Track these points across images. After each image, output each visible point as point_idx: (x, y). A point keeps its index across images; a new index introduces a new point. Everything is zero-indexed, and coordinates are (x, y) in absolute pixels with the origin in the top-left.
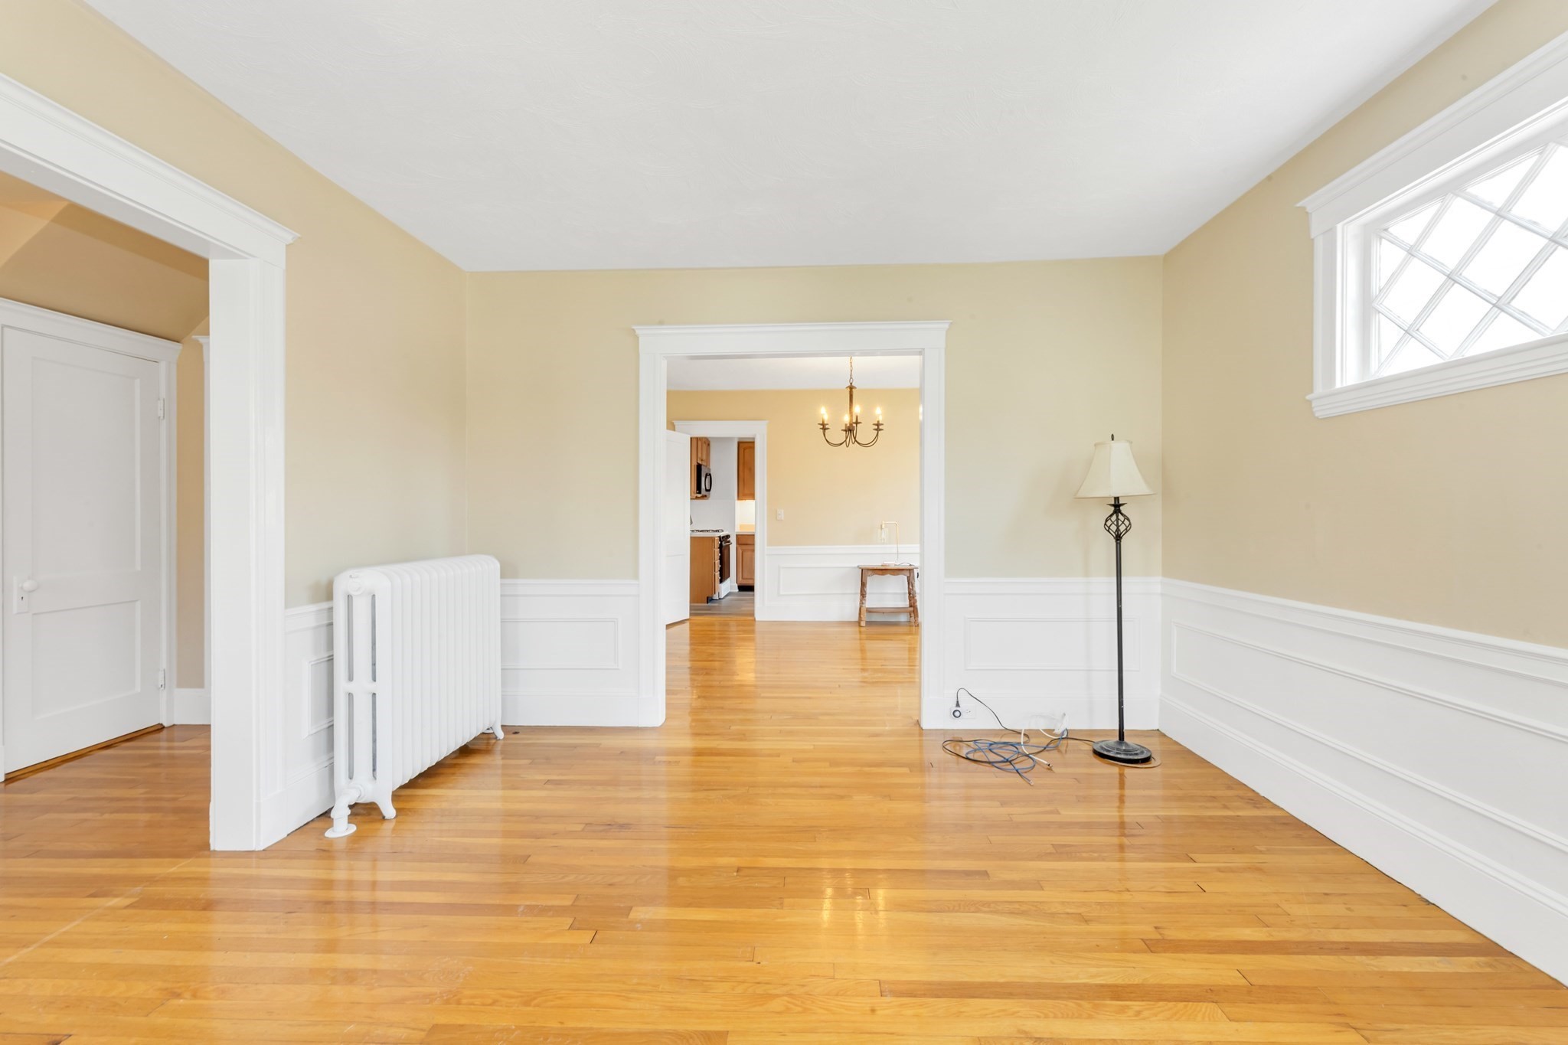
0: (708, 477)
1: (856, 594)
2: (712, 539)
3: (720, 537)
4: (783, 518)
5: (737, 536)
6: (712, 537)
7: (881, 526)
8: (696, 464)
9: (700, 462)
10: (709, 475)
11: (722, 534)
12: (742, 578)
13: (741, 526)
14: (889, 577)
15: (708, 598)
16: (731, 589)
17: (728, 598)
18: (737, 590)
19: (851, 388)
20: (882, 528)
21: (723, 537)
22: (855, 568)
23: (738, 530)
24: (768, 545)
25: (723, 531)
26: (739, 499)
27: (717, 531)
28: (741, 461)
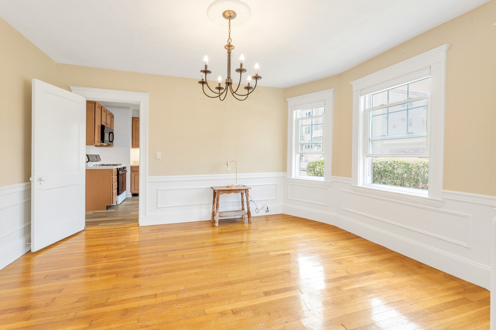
0: (111, 134)
1: (210, 204)
2: (111, 171)
3: (117, 169)
4: (160, 159)
5: (131, 167)
6: (111, 169)
7: (227, 163)
8: (100, 125)
9: (103, 124)
10: (111, 133)
11: (119, 167)
12: (134, 190)
13: (134, 162)
14: (232, 194)
15: (107, 206)
16: (126, 196)
17: (125, 203)
18: (131, 196)
19: (229, 47)
20: (227, 164)
21: (120, 169)
22: (209, 188)
23: (132, 164)
24: (149, 176)
25: (121, 165)
26: (133, 147)
27: (117, 165)
28: (134, 128)
